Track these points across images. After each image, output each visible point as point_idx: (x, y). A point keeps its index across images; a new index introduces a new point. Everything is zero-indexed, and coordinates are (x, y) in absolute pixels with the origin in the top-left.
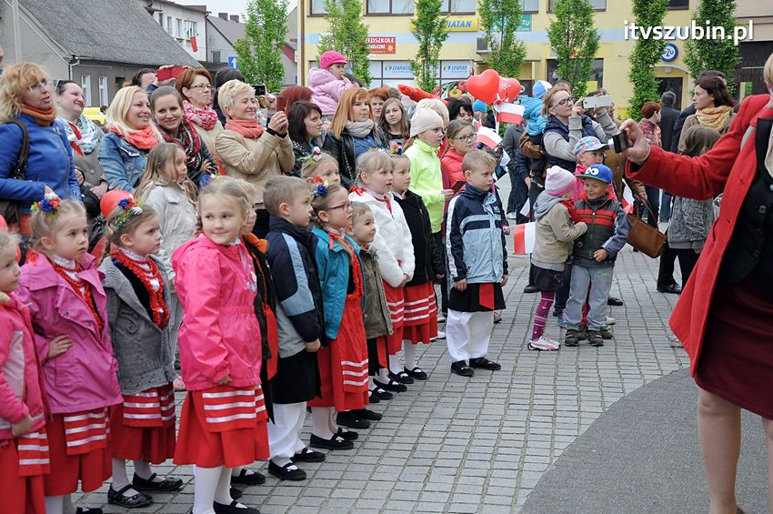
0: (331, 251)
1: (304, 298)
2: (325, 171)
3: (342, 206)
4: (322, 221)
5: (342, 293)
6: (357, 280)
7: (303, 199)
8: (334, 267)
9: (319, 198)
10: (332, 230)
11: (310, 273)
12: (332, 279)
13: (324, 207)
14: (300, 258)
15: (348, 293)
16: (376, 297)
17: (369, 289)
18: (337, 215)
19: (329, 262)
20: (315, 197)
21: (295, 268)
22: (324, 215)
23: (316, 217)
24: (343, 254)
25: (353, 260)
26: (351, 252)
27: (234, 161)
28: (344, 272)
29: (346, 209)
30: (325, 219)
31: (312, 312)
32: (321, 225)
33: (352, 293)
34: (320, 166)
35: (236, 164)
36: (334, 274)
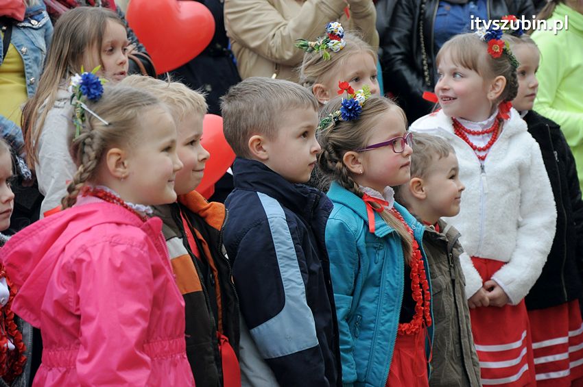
0: (370, 235)
1: (297, 321)
2: (351, 73)
3: (391, 143)
4: (350, 173)
5: (390, 321)
6: (418, 295)
7: (299, 126)
8: (375, 268)
9: (345, 126)
10: (370, 192)
11: (311, 273)
12: (371, 293)
13: (356, 145)
14: (291, 242)
15: (402, 321)
16: (452, 331)
17: (439, 313)
18: (382, 160)
19: (365, 257)
20: (338, 123)
21: (281, 262)
22: (355, 160)
23: (339, 165)
24: (392, 242)
25: (412, 253)
26: (408, 236)
27: (255, 38)
28: (394, 279)
29: (398, 149)
30: (357, 169)
31: (313, 351)
32: (349, 182)
33: (408, 321)
34: (341, 62)
35: (254, 44)
36: (373, 281)
